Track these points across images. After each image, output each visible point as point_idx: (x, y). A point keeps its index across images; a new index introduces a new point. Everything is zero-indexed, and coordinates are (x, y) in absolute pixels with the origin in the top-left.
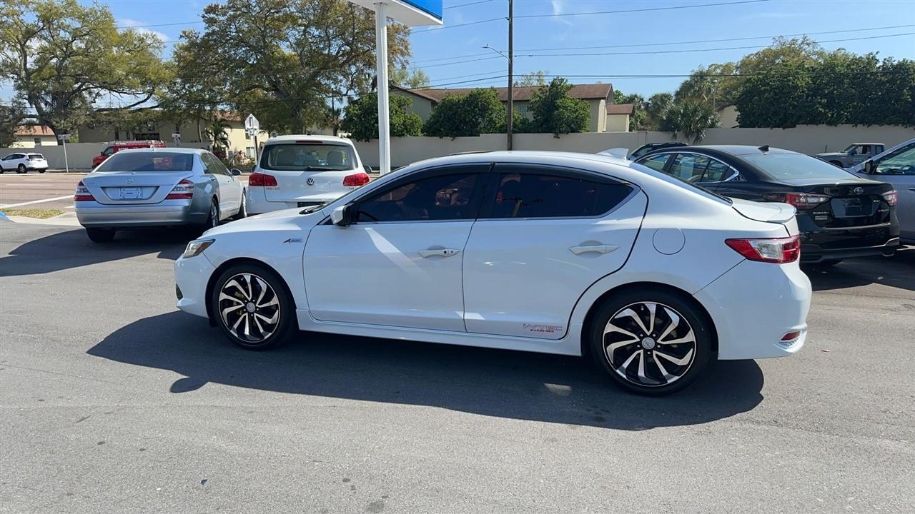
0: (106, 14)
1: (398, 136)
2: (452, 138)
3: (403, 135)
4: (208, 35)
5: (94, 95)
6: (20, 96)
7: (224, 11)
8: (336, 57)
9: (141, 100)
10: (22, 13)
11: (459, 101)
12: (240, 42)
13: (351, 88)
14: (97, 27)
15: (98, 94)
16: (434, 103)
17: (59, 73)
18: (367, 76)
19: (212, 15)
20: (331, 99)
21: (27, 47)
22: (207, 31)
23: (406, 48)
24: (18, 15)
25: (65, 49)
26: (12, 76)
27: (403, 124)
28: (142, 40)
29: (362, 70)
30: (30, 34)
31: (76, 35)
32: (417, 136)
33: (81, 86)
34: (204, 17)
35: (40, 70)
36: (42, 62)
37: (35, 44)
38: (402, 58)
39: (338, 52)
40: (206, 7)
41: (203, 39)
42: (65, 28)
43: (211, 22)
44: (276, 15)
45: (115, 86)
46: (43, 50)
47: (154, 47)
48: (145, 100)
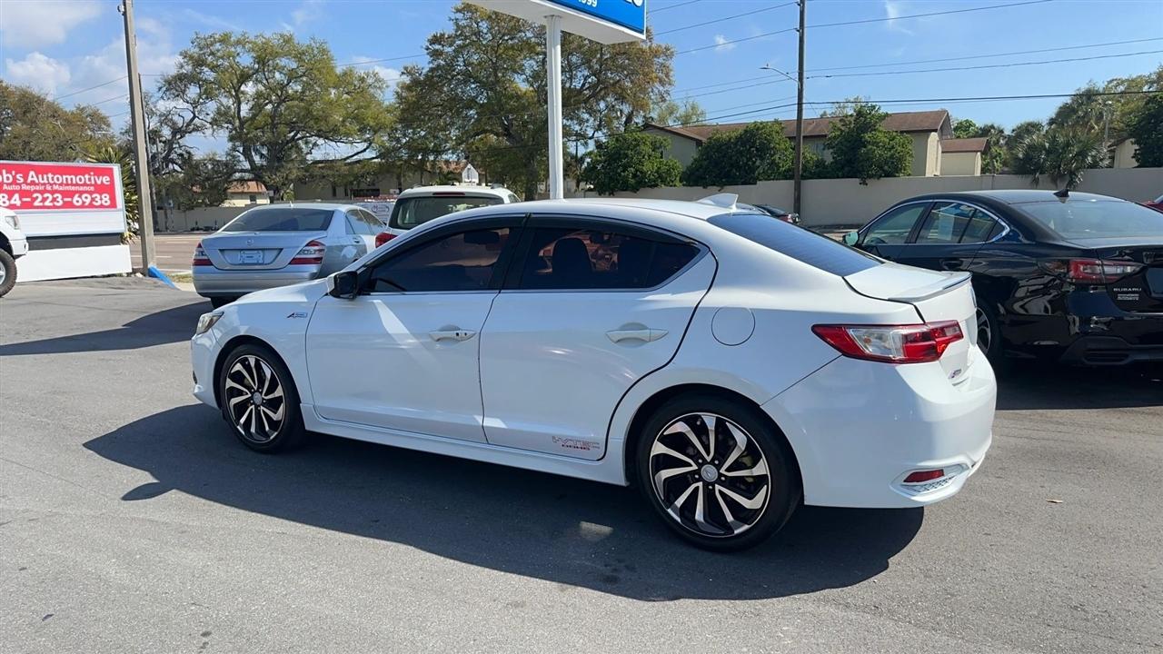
0: (324, 51)
1: (648, 186)
2: (719, 188)
3: (656, 186)
4: (432, 70)
5: (311, 145)
6: (234, 149)
7: (451, 40)
8: (580, 91)
9: (359, 150)
10: (238, 54)
11: (730, 139)
12: (468, 77)
13: (599, 128)
14: (314, 65)
15: (315, 144)
16: (699, 143)
17: (273, 121)
18: (619, 113)
19: (437, 47)
20: (575, 143)
21: (243, 92)
22: (431, 65)
23: (667, 75)
24: (234, 57)
25: (279, 93)
26: (226, 125)
27: (657, 172)
28: (362, 80)
29: (613, 106)
30: (244, 78)
31: (292, 76)
32: (675, 186)
33: (296, 135)
34: (427, 49)
35: (254, 117)
36: (258, 108)
37: (249, 88)
38: (661, 88)
39: (584, 85)
40: (430, 37)
41: (426, 75)
42: (281, 70)
43: (435, 54)
44: (510, 42)
45: (331, 134)
46: (259, 95)
47: (375, 87)
48: (365, 150)
